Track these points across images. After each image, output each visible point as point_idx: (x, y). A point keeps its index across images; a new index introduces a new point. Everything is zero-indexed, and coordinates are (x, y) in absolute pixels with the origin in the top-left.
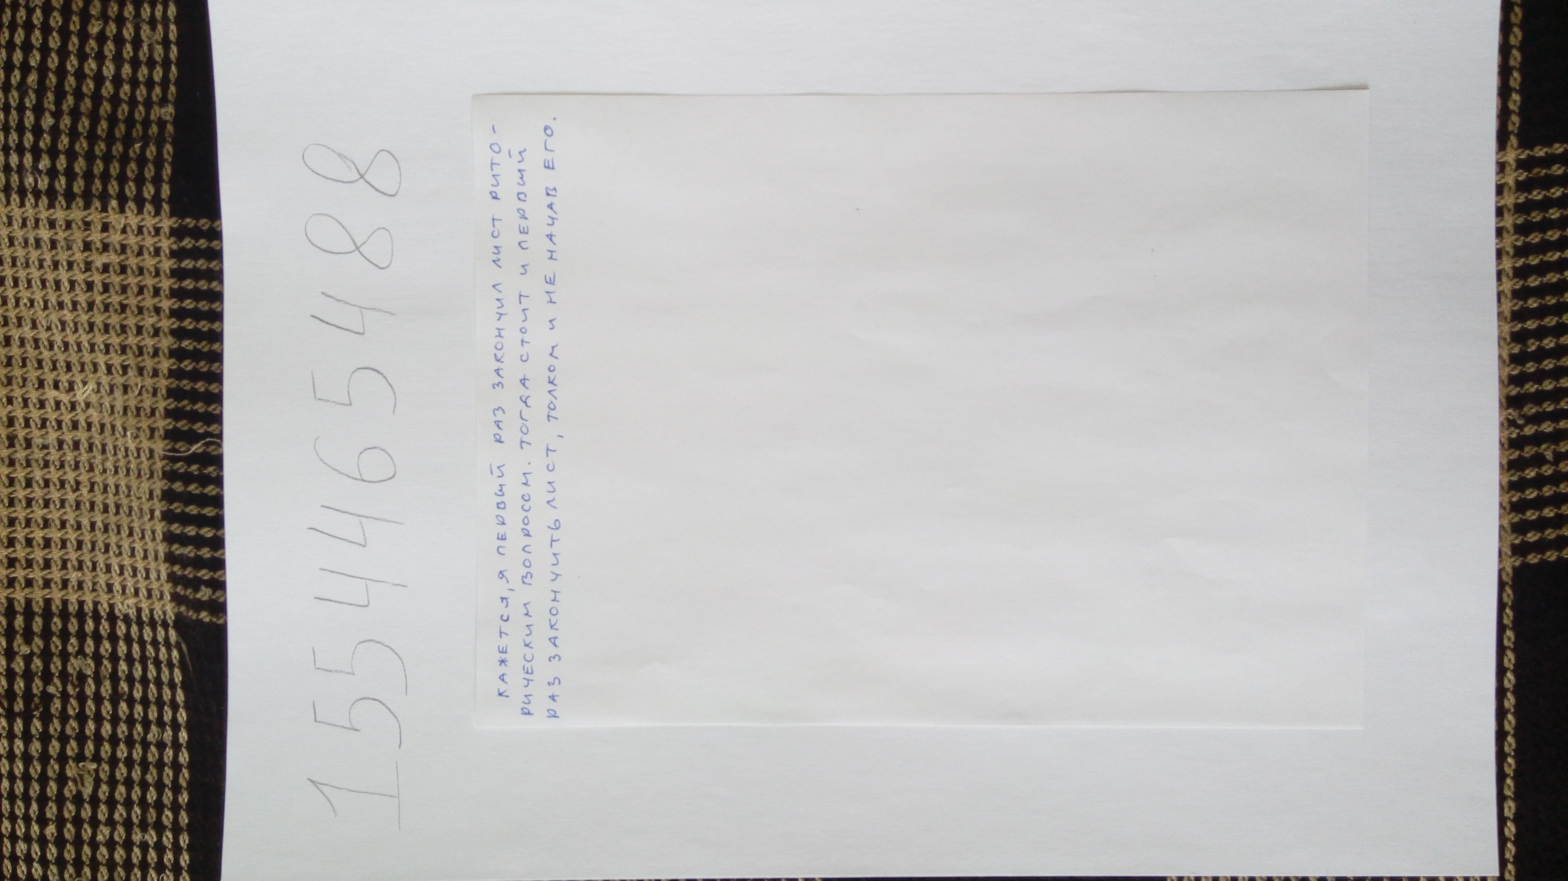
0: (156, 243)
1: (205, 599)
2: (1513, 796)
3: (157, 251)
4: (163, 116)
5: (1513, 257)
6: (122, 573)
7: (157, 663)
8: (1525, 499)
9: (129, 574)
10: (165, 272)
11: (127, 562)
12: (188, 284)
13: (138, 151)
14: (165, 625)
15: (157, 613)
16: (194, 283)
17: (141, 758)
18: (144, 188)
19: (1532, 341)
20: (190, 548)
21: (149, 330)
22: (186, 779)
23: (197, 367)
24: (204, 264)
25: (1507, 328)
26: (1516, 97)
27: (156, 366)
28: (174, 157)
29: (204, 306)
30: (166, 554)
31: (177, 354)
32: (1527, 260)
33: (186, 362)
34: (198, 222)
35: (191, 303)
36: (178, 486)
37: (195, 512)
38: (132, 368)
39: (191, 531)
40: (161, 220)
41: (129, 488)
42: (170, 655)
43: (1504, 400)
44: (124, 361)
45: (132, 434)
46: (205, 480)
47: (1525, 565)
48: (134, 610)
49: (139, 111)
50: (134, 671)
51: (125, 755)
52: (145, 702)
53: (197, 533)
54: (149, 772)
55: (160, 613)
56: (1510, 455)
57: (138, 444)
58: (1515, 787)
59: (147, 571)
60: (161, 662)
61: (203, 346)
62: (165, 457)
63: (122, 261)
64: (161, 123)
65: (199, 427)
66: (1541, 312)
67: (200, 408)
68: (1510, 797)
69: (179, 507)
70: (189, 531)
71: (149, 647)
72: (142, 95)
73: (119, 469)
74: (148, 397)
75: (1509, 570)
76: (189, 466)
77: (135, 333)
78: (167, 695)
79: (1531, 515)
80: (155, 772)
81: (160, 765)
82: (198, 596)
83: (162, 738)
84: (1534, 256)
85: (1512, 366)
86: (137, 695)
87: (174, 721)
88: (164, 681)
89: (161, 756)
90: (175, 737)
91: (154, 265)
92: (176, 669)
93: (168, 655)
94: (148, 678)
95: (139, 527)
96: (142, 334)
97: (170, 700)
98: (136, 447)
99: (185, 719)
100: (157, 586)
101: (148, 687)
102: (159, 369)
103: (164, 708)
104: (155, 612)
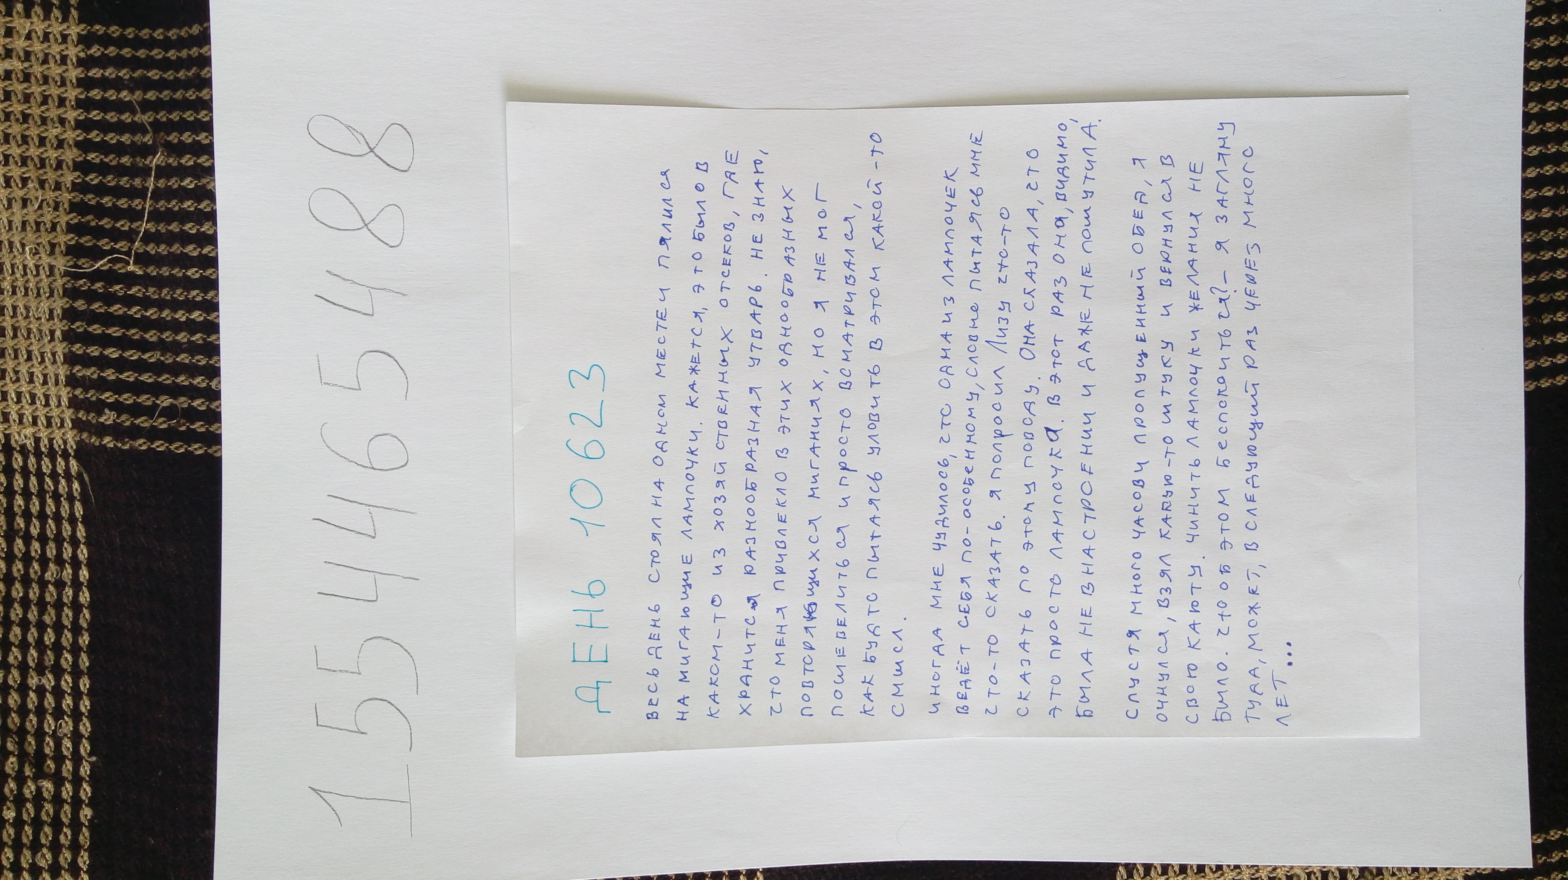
0: (63, 50)
1: (108, 423)
3: (64, 60)
6: (19, 401)
7: (56, 496)
9: (27, 402)
10: (71, 81)
11: (25, 388)
12: (96, 94)
15: (57, 442)
16: (102, 93)
17: (38, 598)
20: (93, 369)
21: (53, 141)
22: (87, 620)
23: (104, 181)
24: (113, 72)
27: (59, 179)
30: (67, 377)
31: (83, 167)
33: (92, 176)
34: (107, 28)
35: (99, 114)
36: (80, 305)
37: (100, 331)
38: (32, 181)
39: (94, 351)
40: (68, 27)
41: (27, 308)
42: (70, 487)
44: (24, 173)
45: (31, 249)
48: (32, 440)
50: (30, 506)
51: (21, 595)
52: (43, 539)
53: (101, 352)
54: (47, 613)
55: (61, 442)
57: (37, 261)
59: (47, 397)
60: (62, 496)
61: (111, 159)
63: (26, 68)
65: (105, 244)
67: (106, 224)
69: (82, 326)
70: (92, 352)
71: (47, 480)
73: (17, 289)
74: (49, 211)
76: (93, 285)
77: (37, 144)
78: (66, 531)
80: (53, 612)
81: (59, 605)
83: (61, 578)
86: (35, 531)
87: (75, 559)
88: (64, 516)
89: (60, 595)
90: (76, 575)
91: (60, 74)
92: (77, 502)
93: (68, 487)
94: (46, 514)
95: (39, 350)
96: (45, 145)
97: (69, 536)
98: (35, 264)
99: (86, 556)
100: (58, 413)
101: (46, 523)
102: (62, 182)
103: (63, 545)
104: (55, 441)
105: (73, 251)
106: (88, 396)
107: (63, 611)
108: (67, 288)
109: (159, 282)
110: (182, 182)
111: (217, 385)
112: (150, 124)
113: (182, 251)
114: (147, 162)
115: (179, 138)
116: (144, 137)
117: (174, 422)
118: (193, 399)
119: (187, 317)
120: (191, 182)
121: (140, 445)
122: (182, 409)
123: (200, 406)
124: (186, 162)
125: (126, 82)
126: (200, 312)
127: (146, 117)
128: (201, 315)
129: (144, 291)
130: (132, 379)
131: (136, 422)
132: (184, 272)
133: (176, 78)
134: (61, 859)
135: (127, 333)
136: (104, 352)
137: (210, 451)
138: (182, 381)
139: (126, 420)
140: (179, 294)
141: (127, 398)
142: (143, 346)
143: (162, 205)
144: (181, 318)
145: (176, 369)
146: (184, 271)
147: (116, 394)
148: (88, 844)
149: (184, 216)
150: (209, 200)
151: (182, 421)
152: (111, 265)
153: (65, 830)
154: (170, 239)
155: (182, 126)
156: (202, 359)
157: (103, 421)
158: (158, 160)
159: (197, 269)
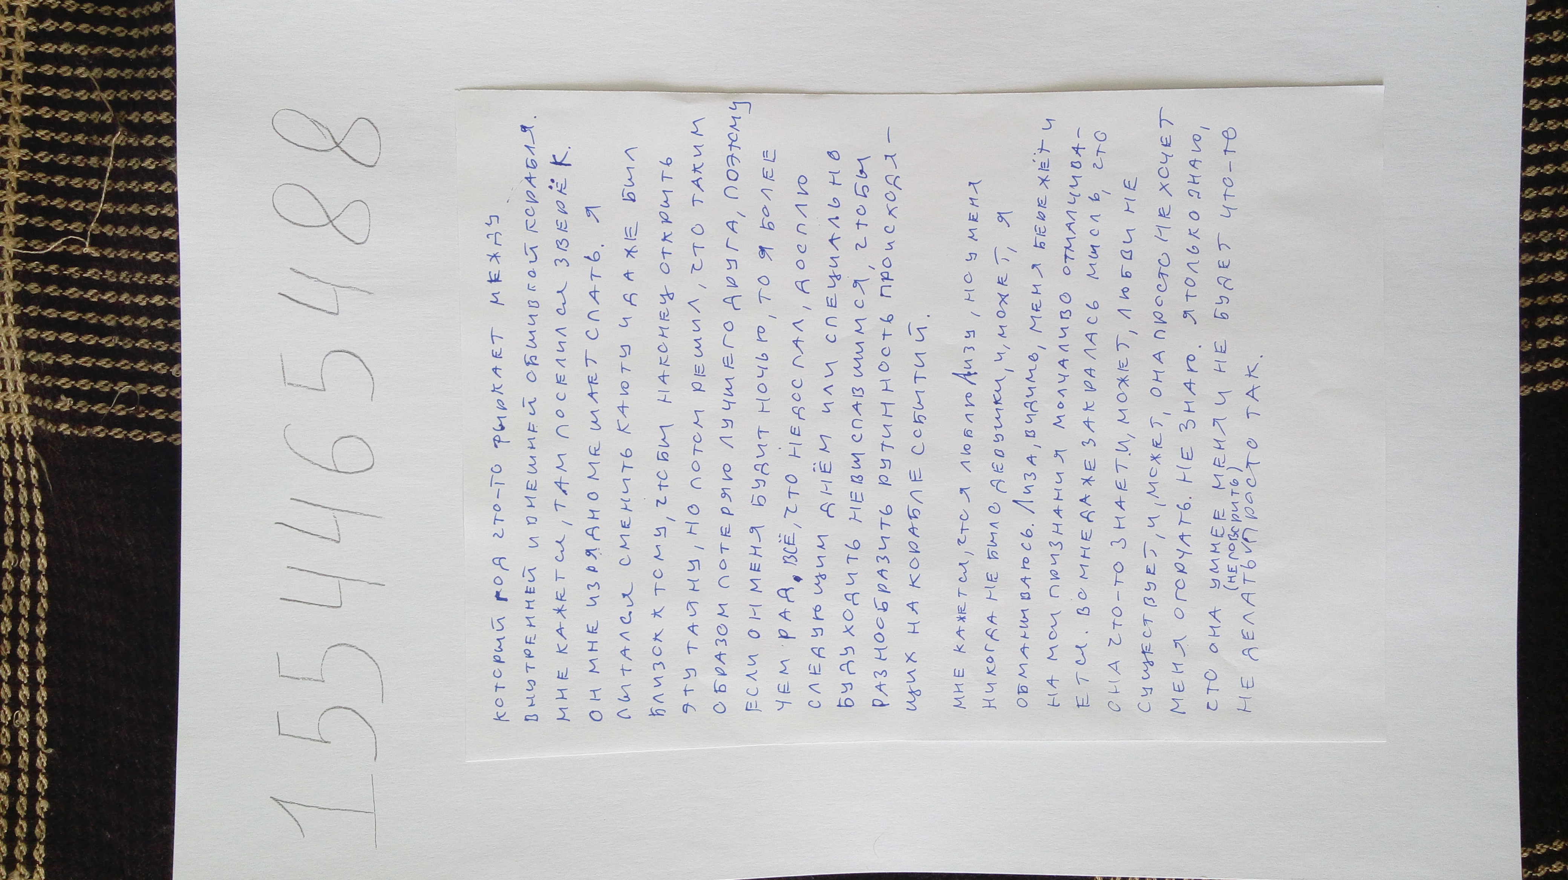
1: (64, 410)
3: (10, 32)
7: (15, 483)
10: (18, 55)
12: (48, 47)
14: (23, 441)
15: (14, 428)
20: (49, 354)
22: (44, 609)
30: (22, 363)
31: (31, 144)
33: (42, 154)
35: (49, 90)
36: (33, 288)
39: (49, 336)
42: (28, 474)
54: (4, 602)
55: (18, 428)
59: (4, 382)
60: (20, 483)
62: (17, 256)
65: (58, 225)
67: (58, 204)
69: (36, 310)
76: (46, 267)
78: (25, 518)
80: (10, 601)
81: (16, 594)
83: (18, 566)
87: (33, 547)
88: (22, 503)
89: (17, 583)
90: (34, 564)
92: (35, 489)
93: (26, 474)
97: (28, 524)
99: (45, 544)
100: (15, 398)
104: (12, 427)
105: (24, 232)
106: (44, 382)
107: (21, 600)
108: (18, 271)
109: (118, 265)
110: (142, 162)
111: (177, 372)
112: (110, 101)
113: (141, 234)
114: (105, 141)
115: (140, 117)
116: (102, 116)
117: (132, 409)
118: (152, 385)
119: (148, 302)
120: (152, 163)
121: (98, 433)
122: (141, 395)
123: (159, 392)
124: (148, 142)
125: (85, 59)
126: (161, 297)
127: (105, 96)
128: (161, 300)
129: (101, 273)
130: (89, 365)
131: (94, 408)
132: (144, 256)
133: (138, 57)
134: (17, 852)
135: (83, 317)
136: (60, 337)
137: (170, 439)
138: (142, 367)
139: (83, 407)
140: (139, 278)
141: (84, 384)
142: (101, 330)
143: (121, 186)
144: (141, 302)
145: (135, 355)
146: (144, 254)
147: (73, 381)
148: (44, 837)
149: (144, 198)
150: (170, 181)
151: (141, 408)
152: (65, 247)
153: (20, 822)
154: (129, 220)
155: (144, 106)
156: (162, 344)
157: (59, 407)
158: (117, 139)
159: (157, 253)
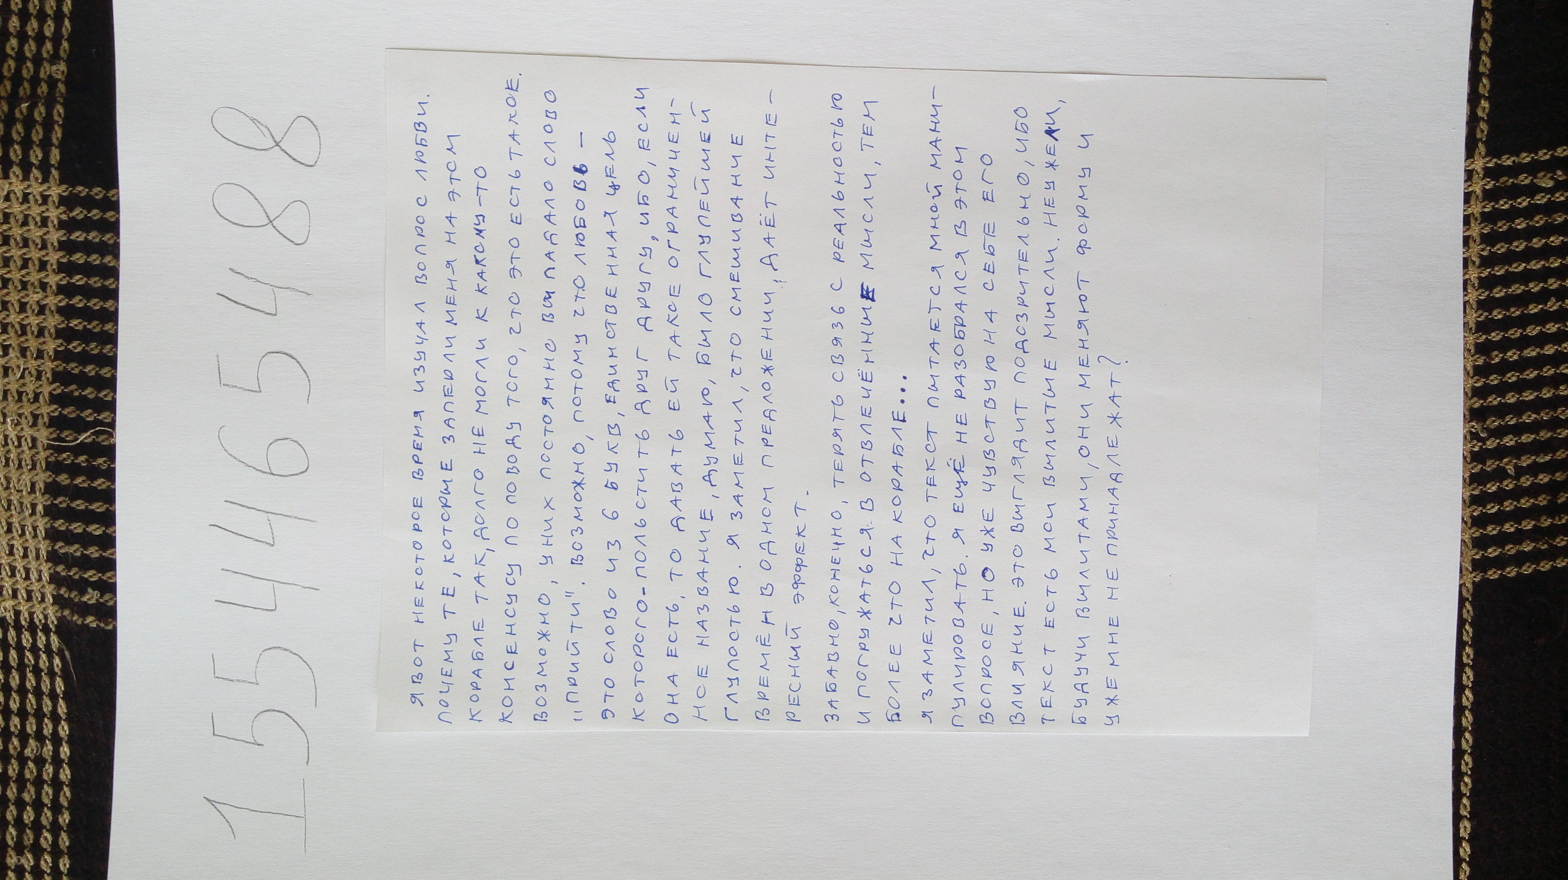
0: (43, 212)
1: (90, 602)
2: (1469, 816)
3: (45, 221)
4: (54, 75)
5: (1478, 267)
7: (37, 671)
8: (1486, 513)
9: (7, 574)
10: (52, 244)
12: (79, 258)
13: (25, 111)
14: (46, 630)
15: (38, 617)
16: (85, 257)
17: (17, 775)
18: (31, 152)
19: (1496, 353)
20: (76, 546)
21: (34, 307)
22: (67, 798)
23: (87, 348)
24: (97, 236)
25: (1471, 338)
26: (1484, 104)
27: (40, 347)
28: (64, 119)
29: (95, 282)
30: (48, 552)
31: (65, 334)
32: (1493, 270)
33: (75, 344)
34: (90, 191)
35: (81, 279)
36: (63, 479)
37: (83, 507)
38: (14, 348)
39: (77, 528)
40: (49, 188)
41: (8, 479)
42: (51, 664)
43: (1467, 413)
44: (5, 340)
45: (12, 421)
46: (93, 473)
47: (1485, 581)
48: (12, 613)
49: (27, 67)
50: (10, 680)
52: (23, 714)
53: (84, 529)
54: (26, 790)
55: (41, 617)
56: (1473, 469)
57: (19, 432)
58: (1471, 806)
59: (27, 571)
60: (42, 671)
61: (94, 326)
62: (49, 447)
63: (5, 231)
64: (52, 82)
65: (88, 415)
66: (1505, 324)
67: (89, 394)
68: (1466, 817)
69: (65, 501)
70: (75, 528)
71: (28, 654)
72: (31, 51)
74: (32, 381)
75: (1470, 586)
76: (76, 458)
77: (18, 310)
78: (47, 706)
79: (1492, 530)
80: (32, 790)
81: (39, 782)
82: (85, 599)
83: (41, 754)
84: (1500, 266)
85: (1476, 378)
86: (14, 706)
87: (55, 735)
88: (45, 691)
89: (40, 772)
90: (56, 752)
91: (41, 236)
92: (58, 678)
93: (49, 663)
94: (27, 688)
95: (19, 523)
96: (25, 311)
97: (50, 712)
98: (17, 435)
99: (67, 732)
100: (39, 587)
101: (27, 698)
102: (44, 350)
103: (43, 721)
104: (35, 616)
105: (57, 423)
106: (71, 574)
107: (43, 788)
108: (50, 462)
136: (87, 529)
152: (94, 437)
157: (85, 600)
